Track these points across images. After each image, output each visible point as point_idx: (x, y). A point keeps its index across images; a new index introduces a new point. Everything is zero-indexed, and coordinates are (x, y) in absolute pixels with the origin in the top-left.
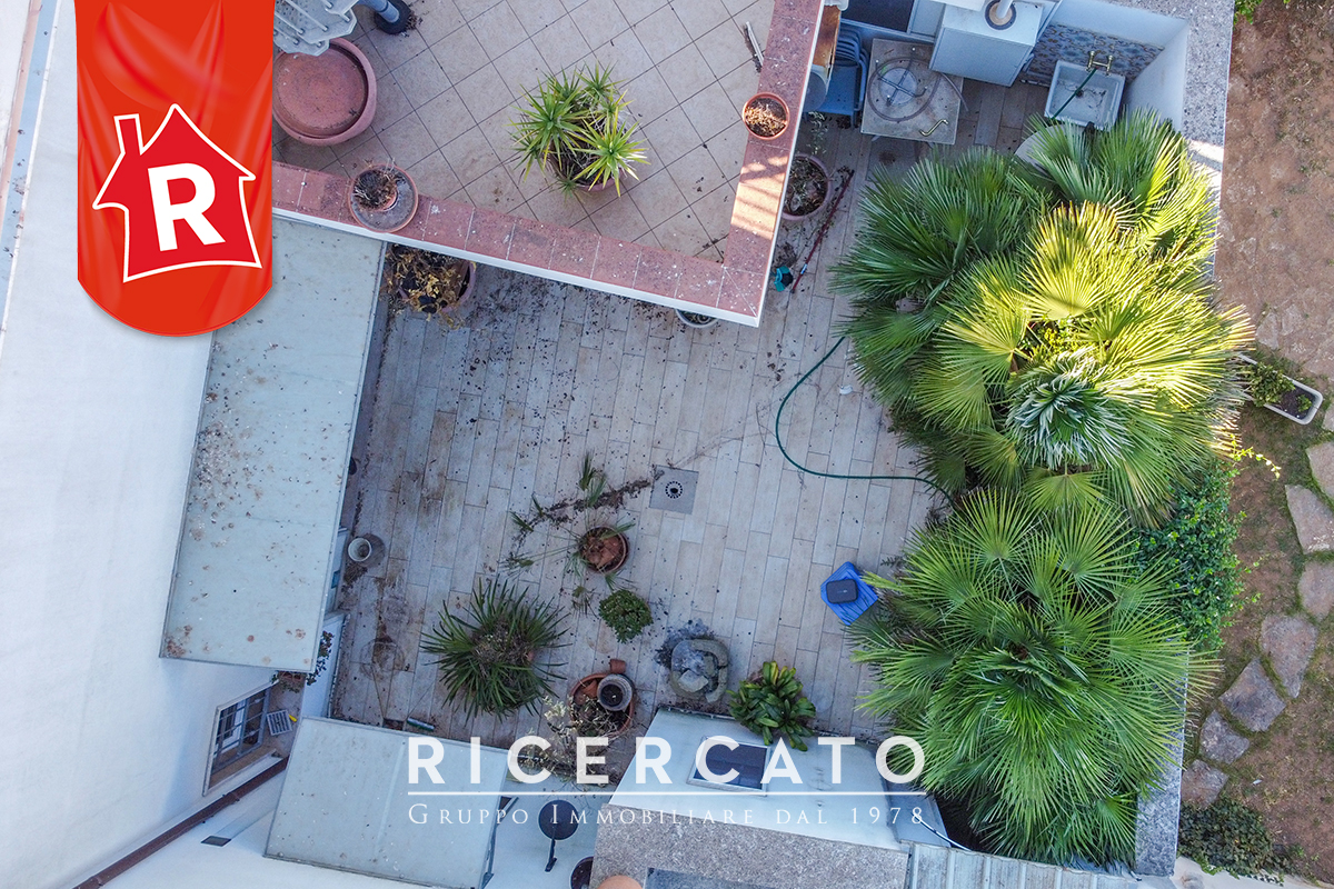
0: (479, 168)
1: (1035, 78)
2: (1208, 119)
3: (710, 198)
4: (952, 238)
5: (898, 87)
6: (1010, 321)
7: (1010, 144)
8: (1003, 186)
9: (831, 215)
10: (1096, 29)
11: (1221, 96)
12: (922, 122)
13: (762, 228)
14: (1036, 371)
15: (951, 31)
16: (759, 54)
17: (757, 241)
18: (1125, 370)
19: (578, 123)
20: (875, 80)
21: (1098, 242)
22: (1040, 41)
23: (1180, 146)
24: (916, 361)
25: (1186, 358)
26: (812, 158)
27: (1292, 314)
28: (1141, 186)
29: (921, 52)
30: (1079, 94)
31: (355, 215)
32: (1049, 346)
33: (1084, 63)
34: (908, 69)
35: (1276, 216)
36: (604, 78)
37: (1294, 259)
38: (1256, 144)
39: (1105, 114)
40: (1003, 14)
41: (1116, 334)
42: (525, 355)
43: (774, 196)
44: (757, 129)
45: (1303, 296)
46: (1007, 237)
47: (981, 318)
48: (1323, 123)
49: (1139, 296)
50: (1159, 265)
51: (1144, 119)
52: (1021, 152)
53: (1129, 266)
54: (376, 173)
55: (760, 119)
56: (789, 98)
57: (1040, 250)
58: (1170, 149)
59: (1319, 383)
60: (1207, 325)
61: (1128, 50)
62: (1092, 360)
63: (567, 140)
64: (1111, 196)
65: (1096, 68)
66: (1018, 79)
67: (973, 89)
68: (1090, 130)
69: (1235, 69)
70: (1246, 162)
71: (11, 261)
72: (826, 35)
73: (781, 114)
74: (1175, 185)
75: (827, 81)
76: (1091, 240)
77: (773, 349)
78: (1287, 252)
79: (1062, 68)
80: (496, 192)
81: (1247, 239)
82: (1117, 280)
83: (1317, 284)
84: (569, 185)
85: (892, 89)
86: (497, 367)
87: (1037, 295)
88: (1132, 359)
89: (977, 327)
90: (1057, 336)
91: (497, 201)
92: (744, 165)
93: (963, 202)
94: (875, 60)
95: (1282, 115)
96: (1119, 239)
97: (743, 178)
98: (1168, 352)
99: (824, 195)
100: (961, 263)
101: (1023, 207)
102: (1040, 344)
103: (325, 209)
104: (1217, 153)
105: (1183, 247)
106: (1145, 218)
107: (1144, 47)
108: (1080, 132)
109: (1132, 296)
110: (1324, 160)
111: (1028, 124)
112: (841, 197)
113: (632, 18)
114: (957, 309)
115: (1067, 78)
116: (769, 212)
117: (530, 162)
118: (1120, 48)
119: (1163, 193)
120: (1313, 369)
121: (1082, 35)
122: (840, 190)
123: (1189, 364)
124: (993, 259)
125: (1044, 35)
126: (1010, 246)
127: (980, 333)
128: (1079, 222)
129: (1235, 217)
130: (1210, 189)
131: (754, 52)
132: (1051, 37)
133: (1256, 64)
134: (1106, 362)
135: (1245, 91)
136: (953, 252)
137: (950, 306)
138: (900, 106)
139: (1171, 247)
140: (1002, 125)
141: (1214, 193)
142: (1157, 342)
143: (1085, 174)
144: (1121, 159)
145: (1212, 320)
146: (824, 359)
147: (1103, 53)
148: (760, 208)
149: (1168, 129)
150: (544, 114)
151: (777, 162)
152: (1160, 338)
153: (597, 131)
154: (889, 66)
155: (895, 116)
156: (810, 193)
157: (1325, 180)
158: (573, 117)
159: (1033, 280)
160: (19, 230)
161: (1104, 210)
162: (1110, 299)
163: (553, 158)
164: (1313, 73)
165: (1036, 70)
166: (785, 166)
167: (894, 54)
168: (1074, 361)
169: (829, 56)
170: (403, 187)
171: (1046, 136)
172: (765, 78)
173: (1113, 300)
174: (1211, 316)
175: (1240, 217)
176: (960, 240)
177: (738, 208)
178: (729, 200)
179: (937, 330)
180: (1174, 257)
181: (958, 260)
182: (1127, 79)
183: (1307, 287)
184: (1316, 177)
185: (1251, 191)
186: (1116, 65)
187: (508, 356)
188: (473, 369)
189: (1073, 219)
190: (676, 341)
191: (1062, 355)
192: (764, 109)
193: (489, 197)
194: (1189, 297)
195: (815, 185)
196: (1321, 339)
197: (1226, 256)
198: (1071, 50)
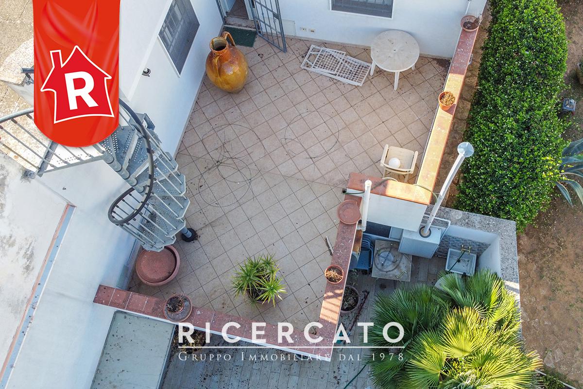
0: (217, 294)
1: (441, 255)
2: (511, 272)
3: (311, 306)
4: (411, 322)
5: (386, 259)
6: (437, 358)
7: (432, 281)
8: (431, 300)
9: (360, 310)
10: (463, 237)
11: (515, 263)
12: (397, 272)
13: (333, 319)
14: (451, 381)
15: (406, 238)
16: (331, 248)
17: (330, 325)
18: (489, 380)
19: (259, 277)
20: (377, 255)
21: (472, 324)
22: (441, 242)
23: (501, 283)
24: (399, 376)
25: (515, 375)
26: (352, 287)
27: (558, 352)
28: (487, 300)
29: (395, 245)
30: (459, 261)
31: (166, 315)
32: (455, 369)
33: (460, 249)
34: (390, 252)
35: (545, 310)
36: (270, 259)
37: (556, 328)
38: (533, 280)
39: (470, 269)
40: (426, 232)
41: (483, 364)
42: (228, 372)
43: (338, 306)
44: (330, 279)
45: (562, 345)
46: (434, 322)
47: (425, 357)
48: (558, 272)
49: (491, 347)
50: (498, 334)
51: (486, 272)
52: (437, 285)
53: (486, 334)
54: (177, 298)
55: (332, 275)
56: (343, 267)
57: (448, 327)
58: (497, 285)
59: (575, 384)
60: (522, 359)
61: (477, 245)
62: (474, 376)
63: (254, 284)
64: (475, 305)
65: (465, 251)
66: (434, 255)
67: (416, 259)
68: (464, 276)
69: (519, 251)
70: (530, 288)
71: (23, 337)
72: (357, 240)
73: (340, 273)
74: (501, 299)
75: (358, 257)
76: (469, 323)
77: (336, 369)
78: (552, 325)
79: (451, 251)
80: (223, 304)
81: (534, 320)
82: (481, 340)
83: (567, 339)
84: (254, 301)
85: (384, 259)
86: (215, 378)
87: (448, 347)
88: (491, 375)
89: (424, 361)
90: (458, 365)
91: (223, 307)
92: (325, 293)
93: (415, 306)
94: (376, 249)
95: (542, 269)
96: (480, 322)
97: (325, 298)
98: (507, 372)
99: (357, 302)
100: (416, 333)
101: (440, 309)
102: (451, 368)
103: (153, 313)
104: (517, 286)
105: (508, 326)
106: (490, 313)
107: (483, 244)
108: (460, 277)
109: (489, 347)
110: (562, 286)
111: (439, 275)
112: (364, 302)
113: (282, 235)
114: (415, 353)
115: (453, 255)
116: (336, 312)
117: (239, 292)
118: (473, 244)
119: (496, 303)
120: (571, 377)
121: (458, 239)
122: (364, 300)
123: (516, 377)
124: (429, 331)
125: (443, 239)
126: (435, 325)
127: (425, 364)
128: (463, 315)
129: (528, 310)
130: (516, 301)
131: (329, 248)
132: (446, 240)
133: (528, 249)
134: (480, 377)
135: (525, 259)
136: (412, 328)
137: (412, 352)
138: (387, 266)
139: (503, 326)
140: (429, 273)
141: (518, 303)
142: (501, 368)
143: (464, 295)
144: (477, 288)
145: (524, 357)
146: (358, 374)
147: (467, 246)
148: (332, 311)
149: (495, 276)
150: (246, 273)
151: (338, 292)
152: (502, 366)
153: (267, 280)
154: (382, 251)
155: (385, 270)
156: (351, 301)
157: (563, 295)
158: (257, 274)
159: (445, 340)
160: (30, 324)
161: (473, 310)
162: (479, 349)
163: (248, 291)
164: (551, 252)
165: (441, 252)
166: (342, 293)
167: (384, 246)
168: (467, 376)
169: (358, 249)
170: (186, 303)
171: (447, 279)
172: (333, 259)
173: (480, 349)
174: (523, 355)
175: (530, 310)
176: (415, 323)
177: (323, 311)
178: (319, 307)
179: (407, 362)
180: (504, 330)
181: (414, 331)
182: (477, 256)
183: (563, 340)
184: (559, 293)
185: (533, 300)
186: (472, 250)
187: (221, 373)
188: (205, 379)
189: (461, 314)
190: (294, 366)
191: (461, 374)
192: (334, 271)
193: (220, 306)
194: (513, 347)
195: (353, 298)
196: (572, 364)
197: (526, 327)
198: (454, 244)
